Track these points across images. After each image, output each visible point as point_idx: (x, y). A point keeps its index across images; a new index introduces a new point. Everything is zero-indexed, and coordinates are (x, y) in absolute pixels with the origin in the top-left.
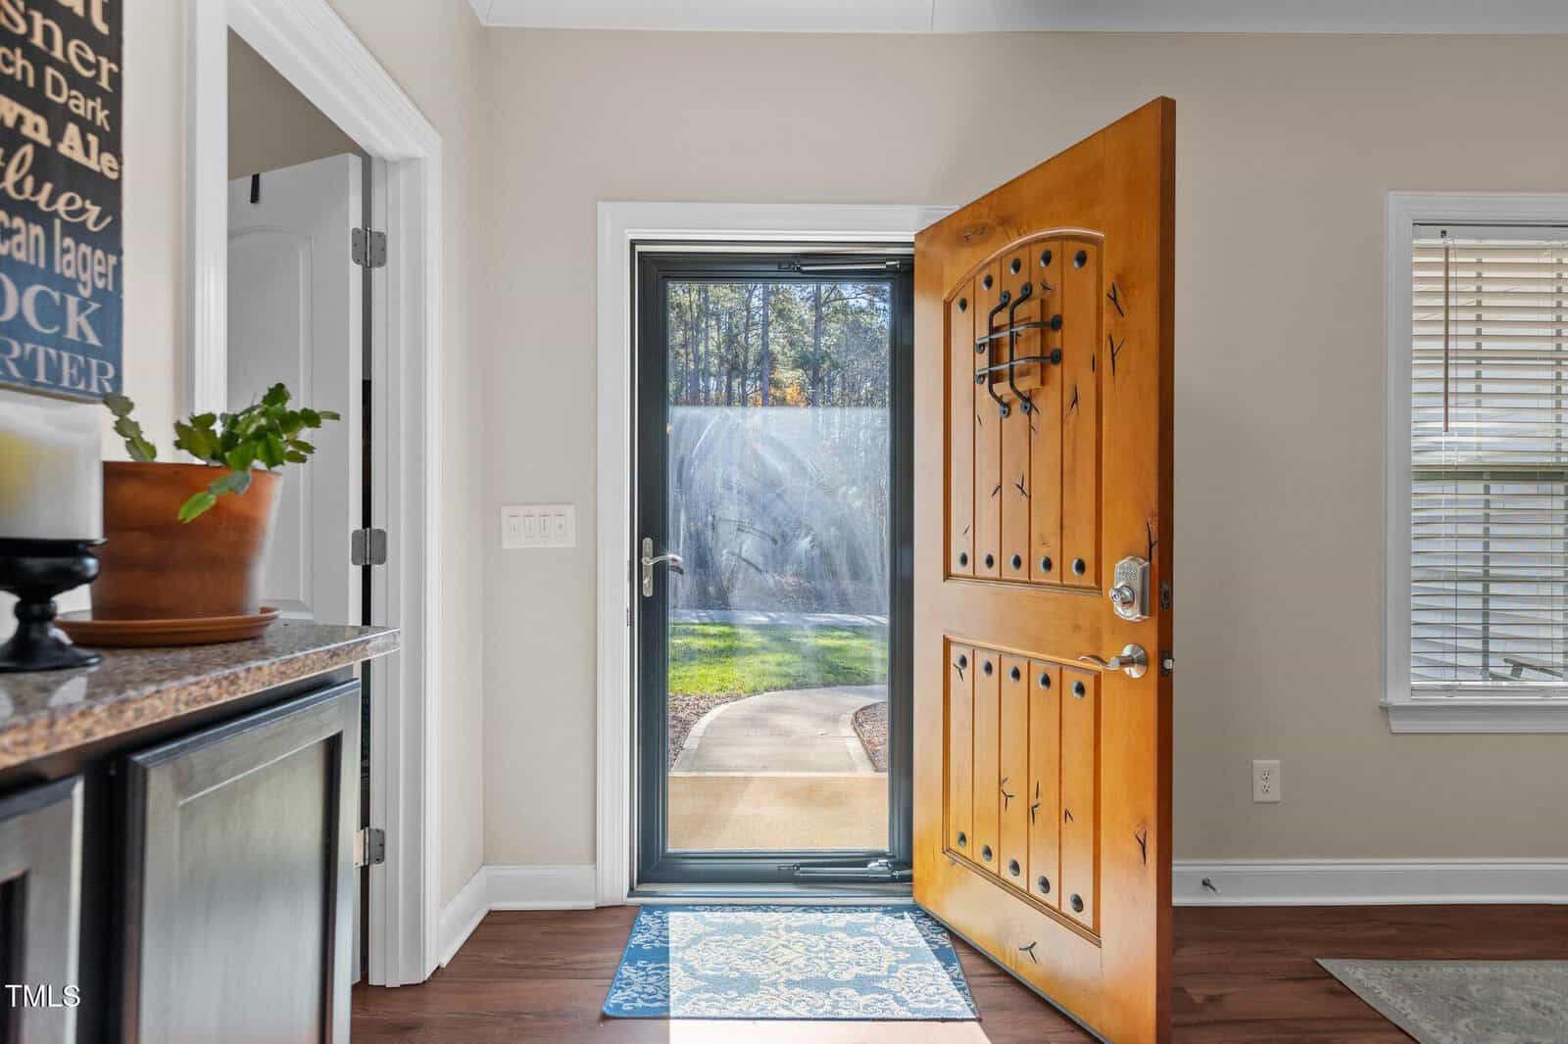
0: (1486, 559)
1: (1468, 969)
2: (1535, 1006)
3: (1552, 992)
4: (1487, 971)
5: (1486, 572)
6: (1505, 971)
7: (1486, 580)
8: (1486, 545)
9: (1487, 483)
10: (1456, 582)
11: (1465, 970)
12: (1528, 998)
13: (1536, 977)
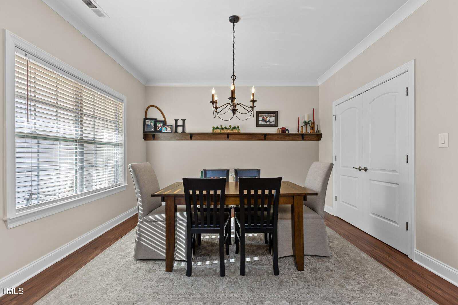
0: (38, 164)
1: (47, 298)
2: (71, 296)
3: (73, 289)
4: (53, 295)
5: (38, 168)
6: (58, 291)
7: (38, 170)
8: (38, 160)
9: (39, 140)
10: (31, 172)
11: (46, 299)
12: (68, 295)
13: (66, 287)
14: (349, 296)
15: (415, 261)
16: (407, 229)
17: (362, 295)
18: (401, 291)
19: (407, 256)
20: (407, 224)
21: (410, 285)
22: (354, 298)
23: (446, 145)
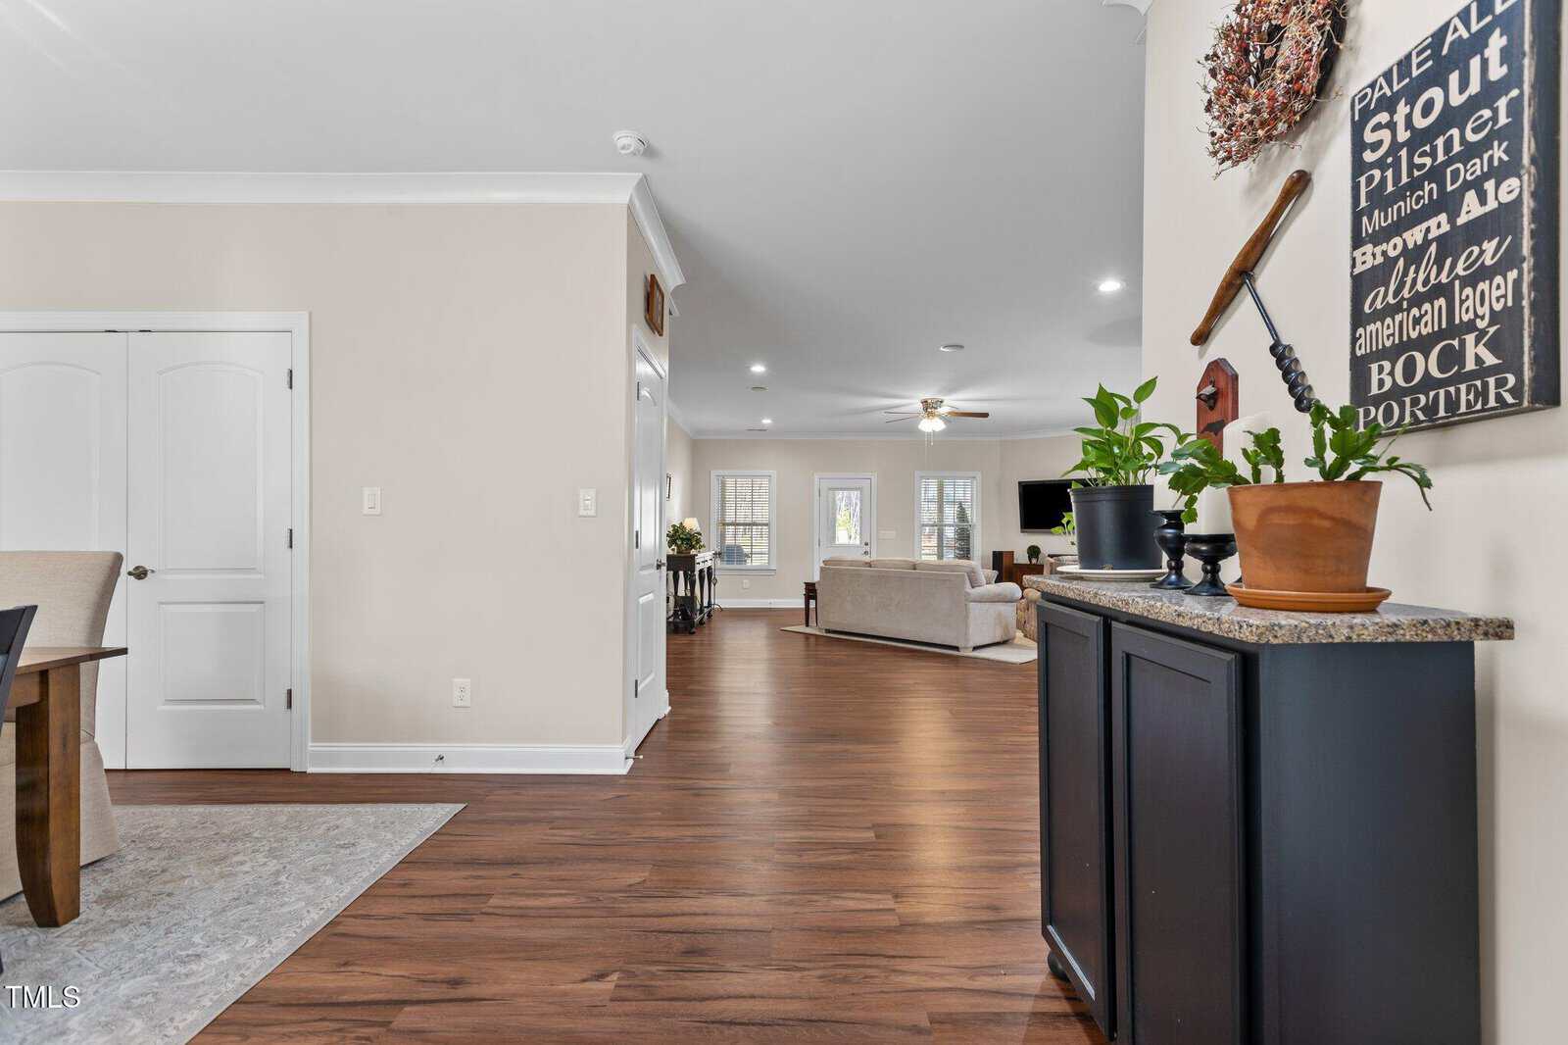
14: (265, 877)
15: (310, 770)
16: (290, 705)
17: (285, 860)
18: (339, 819)
19: (289, 770)
20: (290, 692)
21: (340, 806)
22: (277, 873)
23: (377, 511)
